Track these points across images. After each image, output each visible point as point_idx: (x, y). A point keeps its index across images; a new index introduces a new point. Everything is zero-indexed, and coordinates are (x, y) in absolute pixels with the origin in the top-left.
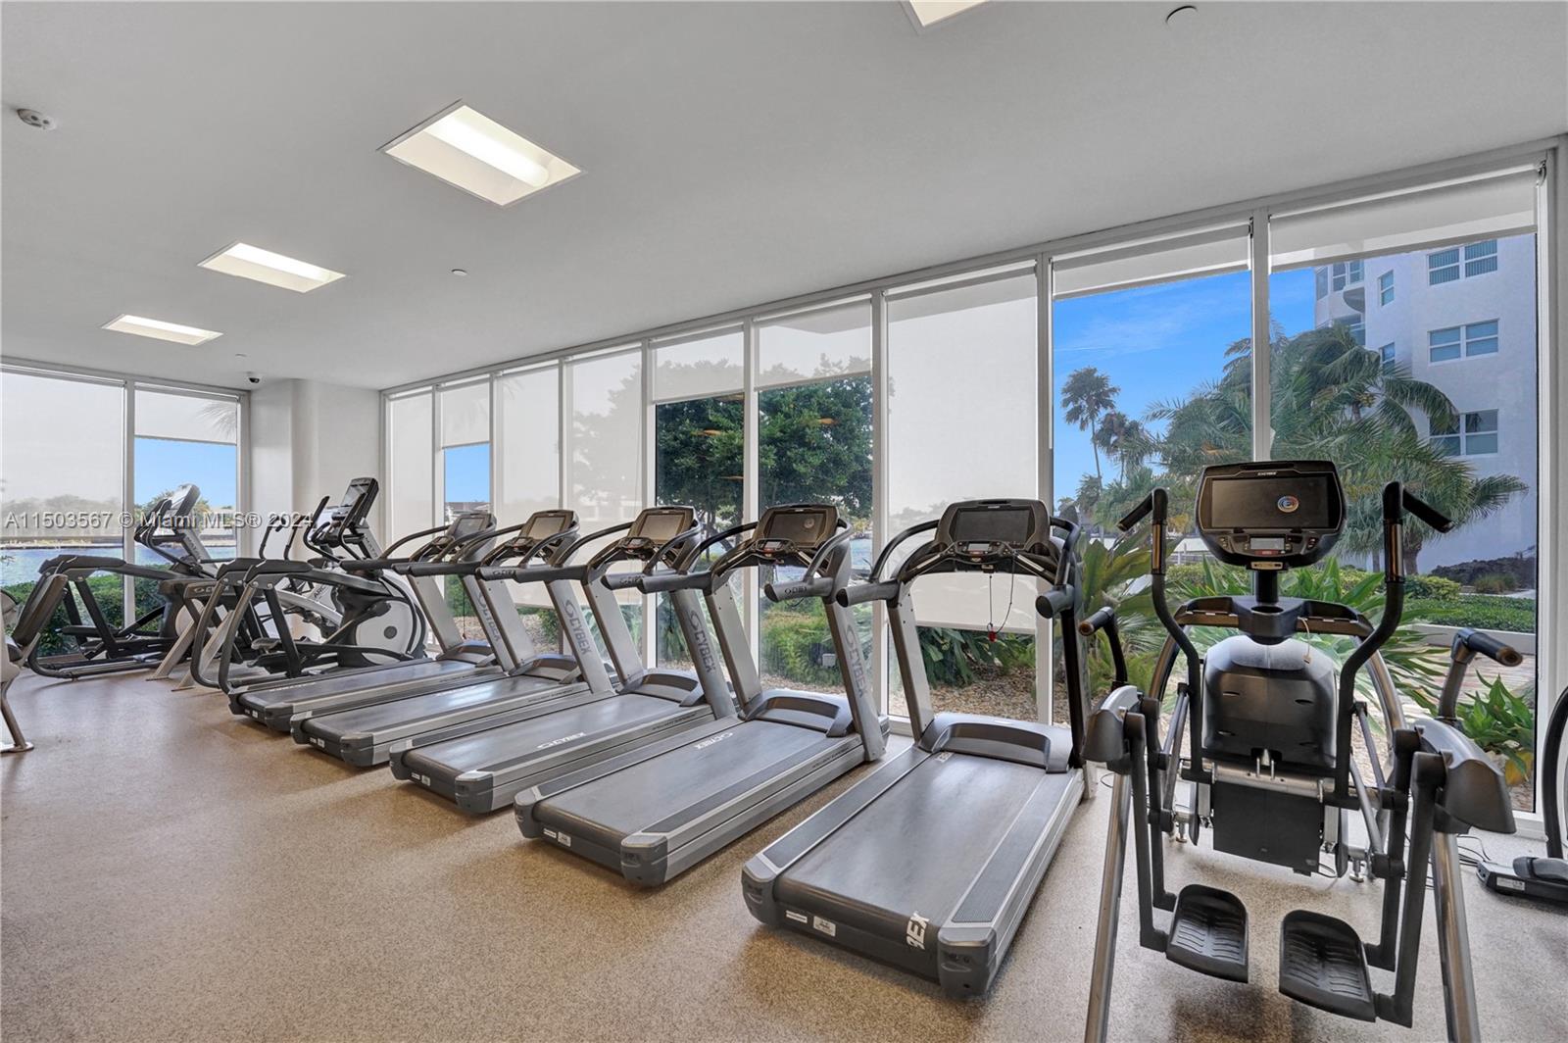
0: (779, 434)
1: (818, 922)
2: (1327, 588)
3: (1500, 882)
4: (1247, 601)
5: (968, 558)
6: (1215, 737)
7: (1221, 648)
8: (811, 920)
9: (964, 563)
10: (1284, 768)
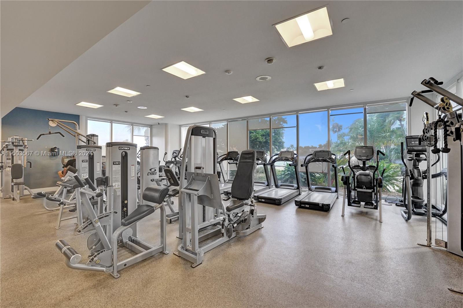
0: (264, 134)
1: (306, 206)
2: (382, 166)
3: (397, 204)
4: (361, 166)
5: (319, 160)
6: (357, 184)
7: (358, 173)
8: (305, 206)
9: (318, 161)
10: (367, 188)
